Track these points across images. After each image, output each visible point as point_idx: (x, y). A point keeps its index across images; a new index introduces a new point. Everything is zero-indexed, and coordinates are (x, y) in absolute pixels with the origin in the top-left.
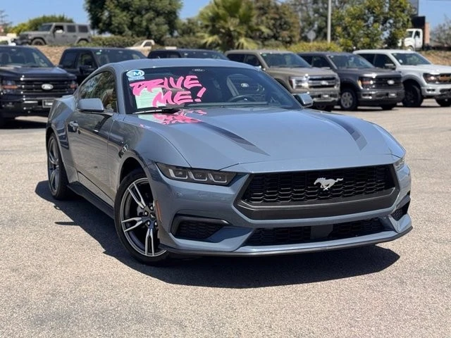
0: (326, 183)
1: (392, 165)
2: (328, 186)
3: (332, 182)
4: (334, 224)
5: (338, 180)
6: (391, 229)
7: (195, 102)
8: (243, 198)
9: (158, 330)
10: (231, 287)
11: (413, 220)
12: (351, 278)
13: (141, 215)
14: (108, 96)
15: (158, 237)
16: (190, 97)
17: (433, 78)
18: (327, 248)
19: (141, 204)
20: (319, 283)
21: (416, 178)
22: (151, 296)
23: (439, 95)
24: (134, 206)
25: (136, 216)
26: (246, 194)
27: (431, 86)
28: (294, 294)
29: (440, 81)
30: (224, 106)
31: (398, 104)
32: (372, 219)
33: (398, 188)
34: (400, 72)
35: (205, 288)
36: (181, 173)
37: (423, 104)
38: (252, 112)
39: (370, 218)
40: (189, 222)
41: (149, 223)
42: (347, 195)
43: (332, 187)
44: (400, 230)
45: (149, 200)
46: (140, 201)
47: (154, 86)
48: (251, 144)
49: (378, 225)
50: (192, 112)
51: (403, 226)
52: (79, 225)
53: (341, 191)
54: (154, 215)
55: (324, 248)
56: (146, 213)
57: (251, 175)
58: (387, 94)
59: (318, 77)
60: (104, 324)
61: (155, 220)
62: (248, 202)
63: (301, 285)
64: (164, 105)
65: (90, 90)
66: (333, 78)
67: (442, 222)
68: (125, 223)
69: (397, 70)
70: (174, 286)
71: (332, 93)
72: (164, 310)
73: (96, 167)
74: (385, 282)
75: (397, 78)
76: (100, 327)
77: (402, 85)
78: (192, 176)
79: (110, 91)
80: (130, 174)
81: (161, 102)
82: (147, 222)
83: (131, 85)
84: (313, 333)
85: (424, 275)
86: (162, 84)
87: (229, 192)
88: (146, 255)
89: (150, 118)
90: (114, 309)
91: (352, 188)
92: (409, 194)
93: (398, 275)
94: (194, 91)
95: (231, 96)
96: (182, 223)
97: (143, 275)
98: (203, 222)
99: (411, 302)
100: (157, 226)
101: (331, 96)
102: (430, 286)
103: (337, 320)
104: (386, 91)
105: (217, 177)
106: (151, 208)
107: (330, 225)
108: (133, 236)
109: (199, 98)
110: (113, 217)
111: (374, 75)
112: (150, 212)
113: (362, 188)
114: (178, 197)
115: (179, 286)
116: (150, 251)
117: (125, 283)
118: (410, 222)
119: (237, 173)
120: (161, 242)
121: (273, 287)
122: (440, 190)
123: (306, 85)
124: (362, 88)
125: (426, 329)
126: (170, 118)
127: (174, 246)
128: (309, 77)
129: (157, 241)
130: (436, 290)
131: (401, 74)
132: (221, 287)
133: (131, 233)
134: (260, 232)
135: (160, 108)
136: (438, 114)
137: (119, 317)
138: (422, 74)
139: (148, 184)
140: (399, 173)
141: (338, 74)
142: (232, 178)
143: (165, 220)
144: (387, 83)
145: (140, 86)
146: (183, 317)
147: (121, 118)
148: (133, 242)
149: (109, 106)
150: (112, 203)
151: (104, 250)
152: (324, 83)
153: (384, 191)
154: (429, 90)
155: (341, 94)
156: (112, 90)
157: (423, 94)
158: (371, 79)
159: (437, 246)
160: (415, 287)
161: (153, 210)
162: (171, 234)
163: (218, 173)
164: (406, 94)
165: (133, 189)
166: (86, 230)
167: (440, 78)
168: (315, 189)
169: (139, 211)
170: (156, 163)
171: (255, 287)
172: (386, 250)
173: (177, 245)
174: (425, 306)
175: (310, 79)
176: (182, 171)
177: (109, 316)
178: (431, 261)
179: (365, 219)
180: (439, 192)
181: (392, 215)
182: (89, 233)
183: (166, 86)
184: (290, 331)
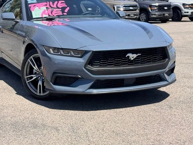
0: (132, 56)
1: (166, 47)
2: (133, 57)
3: (135, 56)
4: (136, 78)
5: (138, 54)
6: (165, 80)
7: (63, 15)
8: (89, 64)
9: (45, 132)
10: (83, 110)
11: (176, 77)
12: (144, 106)
13: (35, 73)
14: (17, 12)
15: (45, 85)
16: (61, 12)
17: (187, 6)
18: (133, 90)
19: (36, 68)
20: (128, 108)
21: (179, 56)
22: (41, 115)
23: (191, 15)
24: (32, 69)
25: (33, 74)
26: (91, 62)
27: (186, 10)
28: (115, 114)
29: (191, 8)
30: (79, 17)
31: (170, 20)
33: (169, 59)
34: (171, 3)
35: (69, 111)
36: (56, 51)
37: (182, 20)
38: (94, 20)
39: (155, 74)
40: (60, 77)
41: (39, 78)
42: (143, 62)
43: (135, 58)
44: (170, 81)
45: (39, 66)
46: (35, 66)
47: (42, 7)
48: (93, 36)
49: (159, 78)
50: (62, 20)
51: (171, 79)
52: (3, 80)
53: (140, 60)
54: (42, 74)
55: (131, 90)
56: (38, 73)
57: (93, 52)
58: (164, 14)
59: (128, 5)
60: (16, 129)
61: (43, 76)
62: (91, 66)
63: (119, 109)
64: (47, 16)
65: (7, 9)
66: (136, 6)
67: (191, 78)
68: (27, 78)
69: (169, 2)
70: (53, 110)
71: (135, 13)
72: (48, 122)
73: (12, 50)
74: (162, 107)
75: (169, 6)
76: (14, 131)
77: (172, 10)
78: (62, 53)
79: (18, 10)
80: (29, 52)
81: (45, 14)
82: (38, 77)
83: (30, 6)
84: (125, 132)
85: (182, 104)
86: (46, 5)
87: (82, 61)
88: (38, 94)
89: (40, 23)
90: (21, 122)
91: (145, 59)
92: (175, 62)
93: (169, 104)
94: (63, 9)
95: (83, 12)
96: (57, 78)
97: (37, 104)
98: (68, 77)
99: (175, 117)
100: (44, 79)
101: (135, 15)
102: (185, 109)
103: (137, 126)
104: (163, 13)
105: (75, 53)
106: (41, 70)
107: (134, 78)
108: (31, 85)
109: (65, 12)
110: (21, 76)
111: (157, 4)
112: (40, 72)
113: (151, 59)
114: (55, 64)
115: (55, 110)
116: (40, 92)
117: (27, 109)
118: (175, 77)
119: (86, 51)
120: (46, 87)
121: (105, 110)
122: (191, 62)
123: (122, 9)
124: (151, 11)
125: (183, 130)
126: (51, 22)
127: (53, 89)
128: (123, 5)
129: (44, 87)
130: (188, 111)
131: (171, 4)
132: (77, 110)
133: (30, 83)
134: (98, 82)
135: (45, 18)
136: (190, 25)
137: (24, 125)
138: (182, 4)
139: (39, 57)
140: (169, 51)
141: (139, 4)
142: (83, 53)
143: (48, 76)
144: (164, 9)
145: (34, 6)
146: (58, 125)
147: (24, 23)
148: (31, 88)
149: (18, 17)
150: (20, 68)
151: (16, 92)
152: (131, 8)
153: (162, 60)
154: (185, 12)
155: (140, 14)
156: (19, 9)
157: (182, 14)
158: (156, 6)
159: (189, 90)
160: (177, 110)
161: (41, 71)
162: (51, 83)
163: (76, 51)
164: (173, 14)
165: (31, 60)
166: (6, 82)
167: (191, 6)
168: (127, 59)
169: (34, 71)
170: (43, 46)
171: (95, 110)
172: (163, 91)
173: (54, 89)
174: (182, 119)
175: (124, 6)
176: (57, 50)
177: (19, 125)
178: (186, 97)
179: (152, 75)
180: (190, 63)
181: (166, 73)
182: (8, 84)
183: (48, 6)
184: (113, 132)
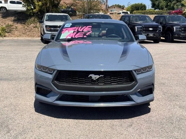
0: (95, 77)
1: (131, 71)
2: (96, 78)
5: (101, 76)
16: (83, 35)
32: (122, 95)
33: (136, 82)
42: (106, 83)
53: (103, 81)
57: (58, 70)
64: (70, 38)
78: (42, 69)
83: (63, 29)
91: (109, 80)
109: (86, 35)
113: (115, 81)
134: (66, 96)
168: (90, 79)
179: (118, 94)
183: (76, 30)
